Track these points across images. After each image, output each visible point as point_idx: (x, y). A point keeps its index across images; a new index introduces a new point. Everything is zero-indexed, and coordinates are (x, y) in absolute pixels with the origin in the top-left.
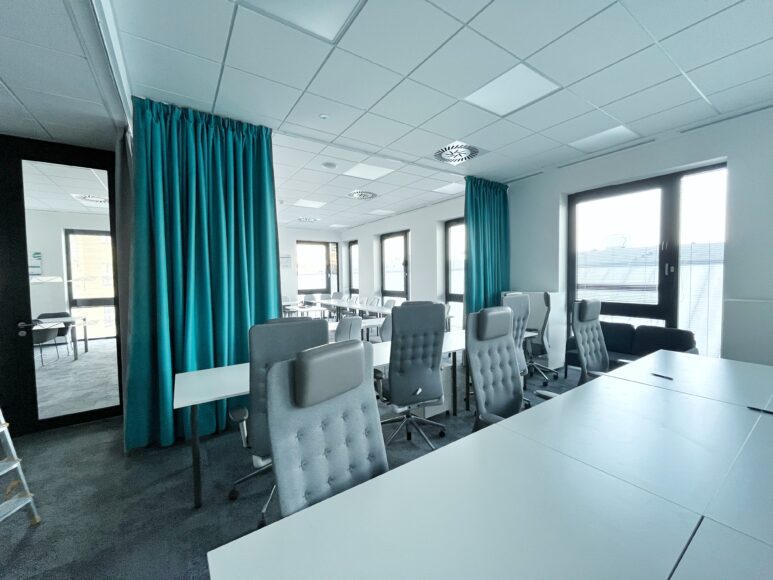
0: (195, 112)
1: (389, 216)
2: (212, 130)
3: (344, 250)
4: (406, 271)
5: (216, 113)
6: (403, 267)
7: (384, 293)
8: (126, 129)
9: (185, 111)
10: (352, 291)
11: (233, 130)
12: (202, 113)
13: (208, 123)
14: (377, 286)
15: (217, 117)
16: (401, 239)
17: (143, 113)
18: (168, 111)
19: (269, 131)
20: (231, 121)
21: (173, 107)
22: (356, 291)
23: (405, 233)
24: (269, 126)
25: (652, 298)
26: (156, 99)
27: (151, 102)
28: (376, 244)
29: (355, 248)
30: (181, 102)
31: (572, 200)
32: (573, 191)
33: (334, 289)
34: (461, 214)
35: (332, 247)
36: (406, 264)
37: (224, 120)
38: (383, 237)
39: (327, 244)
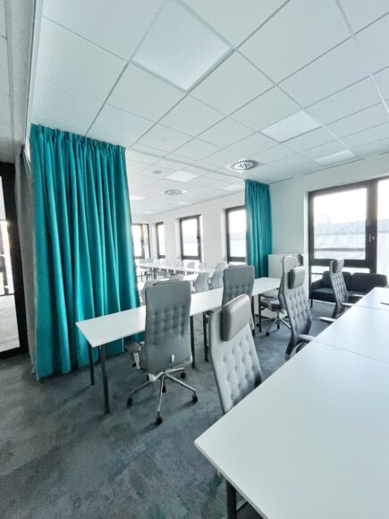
0: (73, 135)
1: (187, 206)
2: (86, 148)
3: (153, 229)
4: (199, 242)
5: (88, 136)
6: (196, 240)
7: (183, 257)
8: (23, 147)
9: (67, 134)
10: (159, 257)
11: (100, 149)
12: (78, 136)
13: (83, 143)
14: (179, 254)
15: (89, 139)
16: (195, 220)
17: (37, 136)
18: (54, 134)
19: (123, 149)
20: (99, 142)
21: (58, 131)
22: (164, 257)
23: (197, 217)
24: (124, 146)
25: (362, 256)
26: (46, 126)
27: (43, 127)
28: (177, 224)
29: (160, 227)
30: (63, 128)
31: (311, 195)
32: (311, 190)
33: (147, 256)
34: (243, 203)
35: (145, 227)
36: (199, 238)
37: (93, 141)
38: (181, 220)
39: (141, 225)
